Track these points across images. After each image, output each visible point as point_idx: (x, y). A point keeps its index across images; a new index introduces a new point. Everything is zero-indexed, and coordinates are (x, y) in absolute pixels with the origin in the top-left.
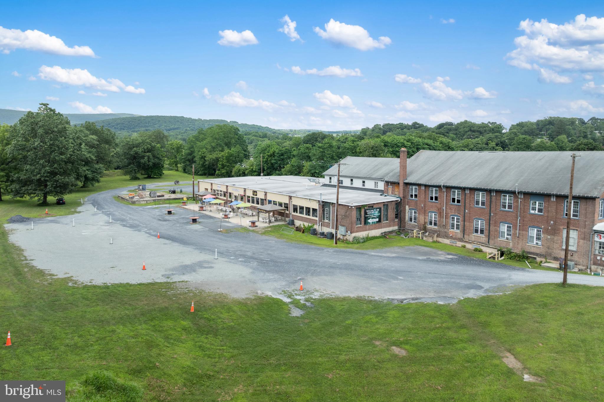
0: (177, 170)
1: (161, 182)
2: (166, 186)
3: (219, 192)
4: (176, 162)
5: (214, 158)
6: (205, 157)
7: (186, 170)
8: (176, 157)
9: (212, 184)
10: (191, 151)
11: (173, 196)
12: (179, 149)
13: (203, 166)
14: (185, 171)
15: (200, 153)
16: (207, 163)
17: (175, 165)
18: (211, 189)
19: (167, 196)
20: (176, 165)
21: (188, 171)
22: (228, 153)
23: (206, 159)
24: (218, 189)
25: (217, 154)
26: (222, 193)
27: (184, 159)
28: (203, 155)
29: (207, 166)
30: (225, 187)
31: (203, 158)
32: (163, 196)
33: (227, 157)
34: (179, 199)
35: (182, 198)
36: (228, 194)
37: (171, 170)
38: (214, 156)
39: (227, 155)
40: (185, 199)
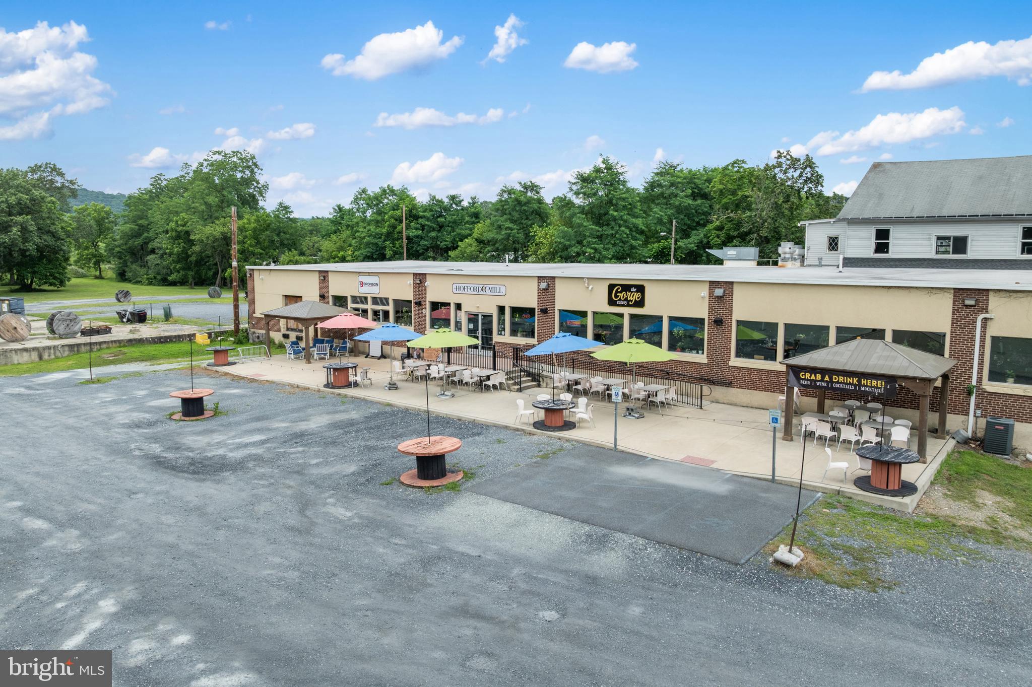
0: (100, 277)
1: (65, 298)
2: (90, 306)
3: (370, 307)
4: (95, 256)
5: (217, 234)
6: (188, 233)
7: (129, 275)
8: (96, 246)
9: (324, 275)
10: (141, 226)
11: (145, 331)
12: (102, 226)
13: (183, 257)
14: (122, 276)
15: (173, 224)
16: (197, 248)
17: (95, 264)
18: (322, 297)
19: (122, 332)
20: (97, 263)
21: (135, 276)
22: (257, 221)
23: (192, 237)
24: (365, 291)
25: (224, 225)
26: (390, 308)
27: (119, 246)
28: (180, 229)
29: (193, 258)
30: (410, 281)
31: (184, 236)
32: (107, 330)
33: (255, 230)
34: (179, 338)
35: (191, 337)
36: (427, 311)
37: (83, 276)
38: (214, 230)
39: (253, 225)
40: (202, 339)
